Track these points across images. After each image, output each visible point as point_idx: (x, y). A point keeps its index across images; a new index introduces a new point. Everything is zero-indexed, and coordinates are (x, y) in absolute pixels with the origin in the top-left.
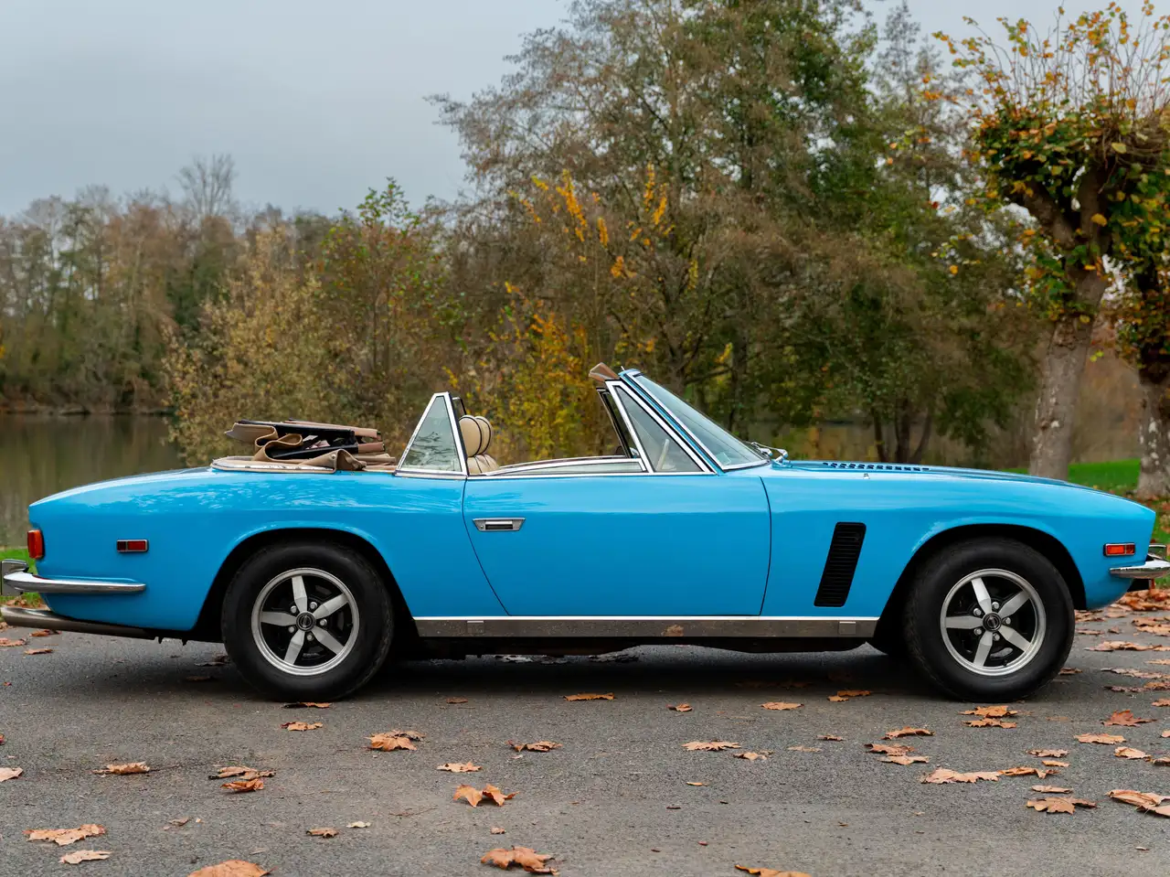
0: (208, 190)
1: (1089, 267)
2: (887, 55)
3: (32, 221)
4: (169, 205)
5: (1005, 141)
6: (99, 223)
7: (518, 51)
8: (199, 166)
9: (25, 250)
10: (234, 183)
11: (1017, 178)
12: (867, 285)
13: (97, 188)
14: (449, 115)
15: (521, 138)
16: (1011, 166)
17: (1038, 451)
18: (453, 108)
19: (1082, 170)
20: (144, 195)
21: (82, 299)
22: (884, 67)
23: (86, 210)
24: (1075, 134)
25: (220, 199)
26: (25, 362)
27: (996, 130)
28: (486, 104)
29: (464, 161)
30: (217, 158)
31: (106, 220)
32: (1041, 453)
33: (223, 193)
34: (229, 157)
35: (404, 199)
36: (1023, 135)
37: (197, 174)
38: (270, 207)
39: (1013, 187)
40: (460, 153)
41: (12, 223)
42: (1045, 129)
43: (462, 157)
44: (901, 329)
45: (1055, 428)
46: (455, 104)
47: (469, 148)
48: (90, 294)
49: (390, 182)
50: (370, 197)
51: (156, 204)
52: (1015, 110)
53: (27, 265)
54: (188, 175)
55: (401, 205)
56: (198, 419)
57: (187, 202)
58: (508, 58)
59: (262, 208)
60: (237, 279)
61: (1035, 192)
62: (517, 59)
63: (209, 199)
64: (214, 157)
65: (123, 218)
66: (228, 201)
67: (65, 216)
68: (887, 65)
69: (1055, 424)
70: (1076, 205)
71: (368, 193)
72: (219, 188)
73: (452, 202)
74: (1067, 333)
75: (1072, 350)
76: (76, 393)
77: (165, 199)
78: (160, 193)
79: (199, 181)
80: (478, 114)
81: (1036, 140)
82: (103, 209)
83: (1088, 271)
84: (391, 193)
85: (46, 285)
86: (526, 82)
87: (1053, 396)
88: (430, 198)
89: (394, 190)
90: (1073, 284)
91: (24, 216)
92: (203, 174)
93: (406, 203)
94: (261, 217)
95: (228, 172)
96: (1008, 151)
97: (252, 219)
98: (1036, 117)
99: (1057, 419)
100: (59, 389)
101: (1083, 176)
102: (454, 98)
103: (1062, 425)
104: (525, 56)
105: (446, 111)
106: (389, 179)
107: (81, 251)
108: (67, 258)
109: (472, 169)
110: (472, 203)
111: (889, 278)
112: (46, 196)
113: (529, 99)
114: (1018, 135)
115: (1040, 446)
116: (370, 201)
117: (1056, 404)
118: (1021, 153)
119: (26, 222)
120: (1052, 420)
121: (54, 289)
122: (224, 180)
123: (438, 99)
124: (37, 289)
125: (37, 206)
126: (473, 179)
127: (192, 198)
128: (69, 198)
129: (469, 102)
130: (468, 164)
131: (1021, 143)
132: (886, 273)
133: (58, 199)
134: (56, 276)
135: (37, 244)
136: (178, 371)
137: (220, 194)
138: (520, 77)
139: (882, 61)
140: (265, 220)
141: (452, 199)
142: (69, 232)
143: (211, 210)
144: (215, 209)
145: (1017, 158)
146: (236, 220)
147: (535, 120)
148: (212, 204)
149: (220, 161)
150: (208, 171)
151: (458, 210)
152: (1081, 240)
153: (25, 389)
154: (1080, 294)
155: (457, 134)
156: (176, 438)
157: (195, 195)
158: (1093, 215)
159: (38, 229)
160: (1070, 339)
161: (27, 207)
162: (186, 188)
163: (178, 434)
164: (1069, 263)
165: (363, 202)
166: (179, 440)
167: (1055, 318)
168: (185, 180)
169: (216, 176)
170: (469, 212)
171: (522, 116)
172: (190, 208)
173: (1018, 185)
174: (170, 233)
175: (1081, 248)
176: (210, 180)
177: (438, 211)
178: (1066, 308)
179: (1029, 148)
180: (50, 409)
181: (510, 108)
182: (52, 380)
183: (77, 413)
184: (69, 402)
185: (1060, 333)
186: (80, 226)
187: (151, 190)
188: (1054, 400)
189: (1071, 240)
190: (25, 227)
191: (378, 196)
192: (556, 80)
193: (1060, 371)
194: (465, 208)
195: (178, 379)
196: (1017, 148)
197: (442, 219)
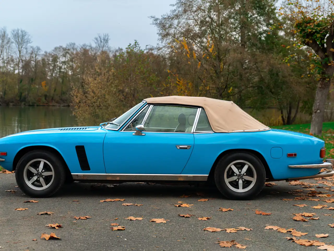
0: (102, 44)
1: (329, 64)
2: (285, 2)
3: (55, 53)
4: (91, 48)
5: (303, 27)
6: (72, 53)
7: (175, 3)
8: (100, 37)
9: (53, 61)
10: (109, 42)
11: (307, 38)
12: (274, 69)
13: (72, 43)
14: (155, 22)
15: (176, 28)
16: (305, 34)
17: (313, 119)
18: (156, 20)
19: (328, 35)
20: (84, 45)
21: (68, 74)
22: (284, 5)
23: (69, 50)
24: (324, 25)
25: (106, 46)
26: (52, 92)
27: (301, 24)
28: (166, 18)
29: (158, 35)
30: (105, 34)
31: (75, 52)
32: (314, 120)
33: (106, 44)
34: (108, 34)
35: (139, 46)
36: (308, 25)
37: (99, 39)
38: (119, 48)
39: (306, 41)
40: (157, 32)
41: (49, 53)
42: (315, 23)
43: (157, 34)
44: (284, 83)
45: (319, 112)
46: (157, 19)
47: (159, 31)
48: (70, 73)
49: (135, 41)
50: (130, 45)
51: (88, 48)
52: (306, 18)
53: (53, 65)
54: (97, 39)
55: (138, 48)
56: (80, 109)
57: (96, 47)
58: (171, 5)
59: (117, 48)
60: (92, 69)
61: (313, 42)
62: (174, 5)
63: (102, 46)
64: (104, 34)
65: (79, 52)
66: (108, 47)
67: (63, 51)
68: (285, 5)
69: (319, 111)
70: (325, 45)
71: (129, 44)
72: (105, 43)
73: (155, 47)
74: (322, 84)
75: (324, 89)
76: (66, 100)
77: (90, 46)
78: (89, 45)
79: (100, 41)
80: (163, 21)
81: (312, 26)
82: (74, 49)
83: (329, 65)
84: (135, 44)
85: (58, 71)
86: (177, 12)
87: (318, 103)
88: (147, 46)
89: (136, 43)
90: (324, 69)
91: (52, 51)
92: (101, 39)
93: (140, 47)
94: (117, 51)
95: (108, 39)
96: (304, 30)
97: (114, 52)
98: (312, 20)
99: (319, 110)
100: (61, 99)
101: (328, 37)
102: (157, 17)
103: (320, 112)
104: (176, 4)
105: (154, 21)
106: (135, 40)
107: (68, 61)
108: (64, 63)
109: (160, 37)
110: (161, 47)
111: (280, 67)
112: (58, 46)
113: (177, 17)
114: (307, 25)
115: (314, 118)
116: (129, 47)
117: (319, 105)
118: (308, 31)
119: (53, 53)
120: (318, 110)
121: (60, 72)
122: (106, 41)
123: (152, 17)
124: (55, 72)
125: (56, 48)
126: (160, 40)
127: (98, 46)
128: (64, 46)
129: (160, 18)
130: (159, 36)
131: (308, 28)
132: (279, 66)
133: (61, 47)
134: (61, 68)
135: (55, 59)
136: (75, 95)
137: (105, 44)
138: (175, 10)
139: (283, 3)
140: (118, 52)
141: (155, 46)
142: (65, 56)
143: (103, 49)
144: (104, 49)
145: (307, 32)
146: (110, 51)
147: (179, 23)
148: (103, 47)
149: (105, 35)
150: (102, 38)
151: (157, 49)
152: (326, 56)
153: (52, 99)
154: (326, 72)
155: (156, 27)
156: (74, 114)
157: (99, 45)
158: (330, 49)
159: (56, 55)
160: (323, 86)
161: (53, 49)
162: (96, 43)
163: (75, 113)
164: (323, 63)
165: (127, 47)
166: (76, 115)
167: (319, 79)
168: (96, 41)
169: (104, 40)
170: (160, 49)
171: (176, 22)
172: (97, 49)
173: (307, 40)
174: (92, 56)
175: (327, 59)
176: (102, 41)
177: (151, 49)
178: (322, 76)
179: (310, 29)
180: (59, 105)
181: (172, 19)
182: (59, 97)
183: (67, 106)
184: (64, 103)
185: (320, 84)
186: (67, 54)
187: (86, 44)
188: (318, 104)
189: (324, 56)
190: (53, 54)
191: (132, 45)
192: (185, 11)
193: (320, 95)
194: (159, 48)
195: (75, 98)
196: (307, 29)
197: (153, 51)
